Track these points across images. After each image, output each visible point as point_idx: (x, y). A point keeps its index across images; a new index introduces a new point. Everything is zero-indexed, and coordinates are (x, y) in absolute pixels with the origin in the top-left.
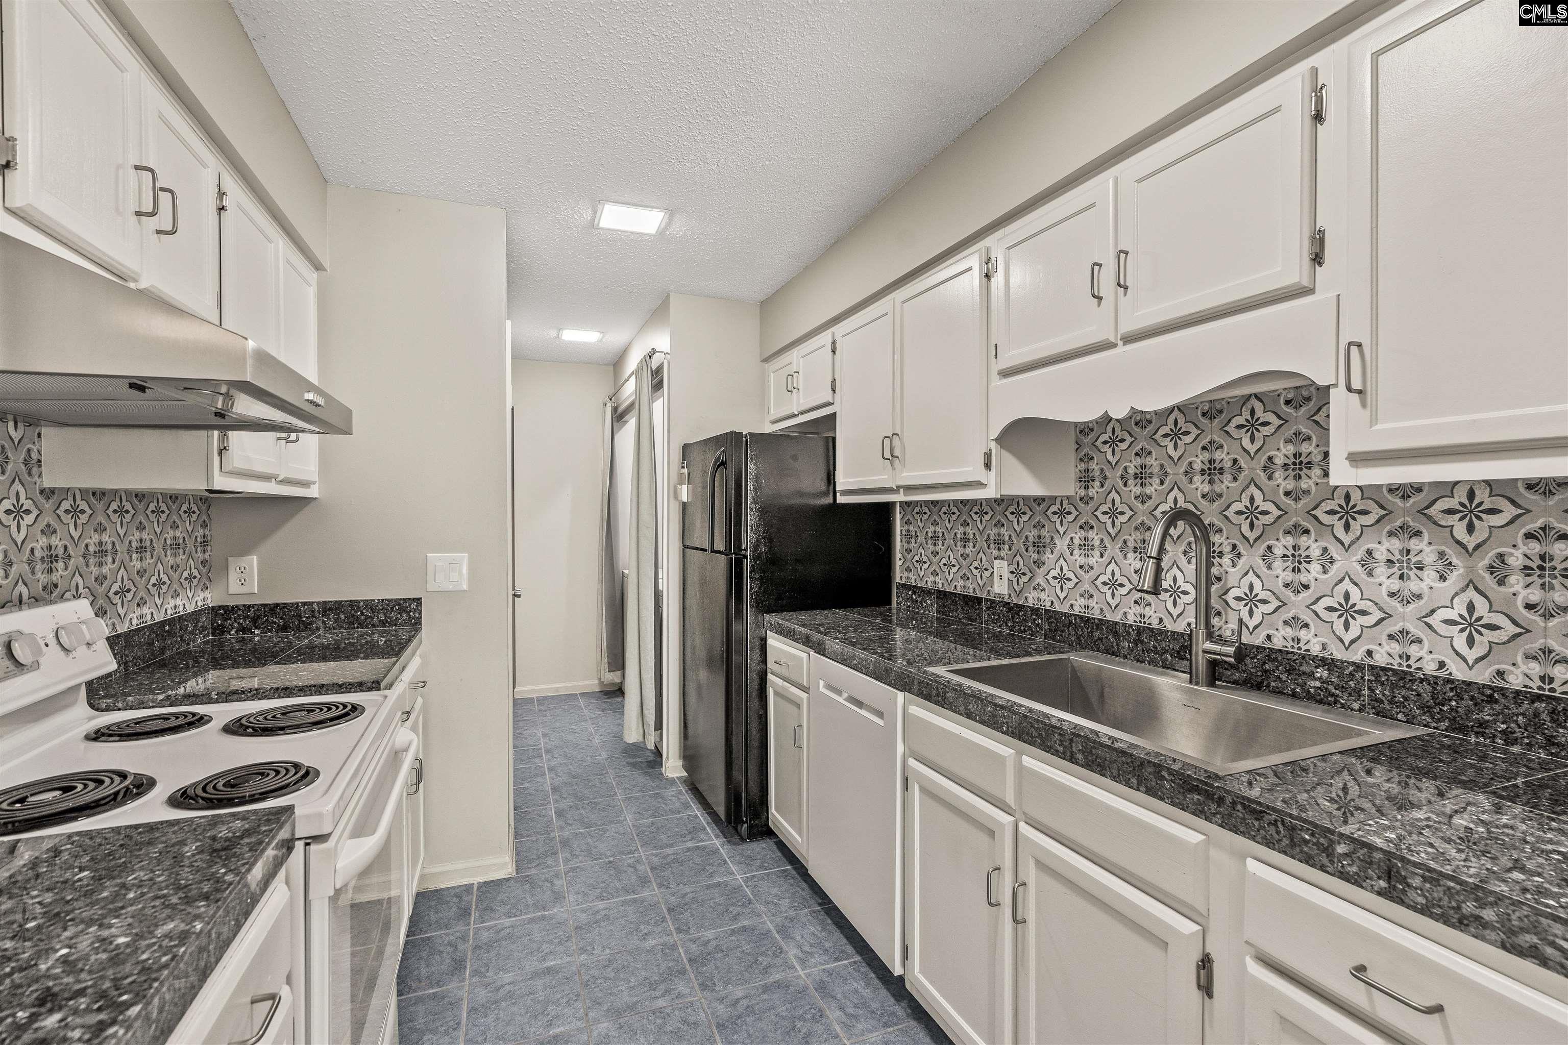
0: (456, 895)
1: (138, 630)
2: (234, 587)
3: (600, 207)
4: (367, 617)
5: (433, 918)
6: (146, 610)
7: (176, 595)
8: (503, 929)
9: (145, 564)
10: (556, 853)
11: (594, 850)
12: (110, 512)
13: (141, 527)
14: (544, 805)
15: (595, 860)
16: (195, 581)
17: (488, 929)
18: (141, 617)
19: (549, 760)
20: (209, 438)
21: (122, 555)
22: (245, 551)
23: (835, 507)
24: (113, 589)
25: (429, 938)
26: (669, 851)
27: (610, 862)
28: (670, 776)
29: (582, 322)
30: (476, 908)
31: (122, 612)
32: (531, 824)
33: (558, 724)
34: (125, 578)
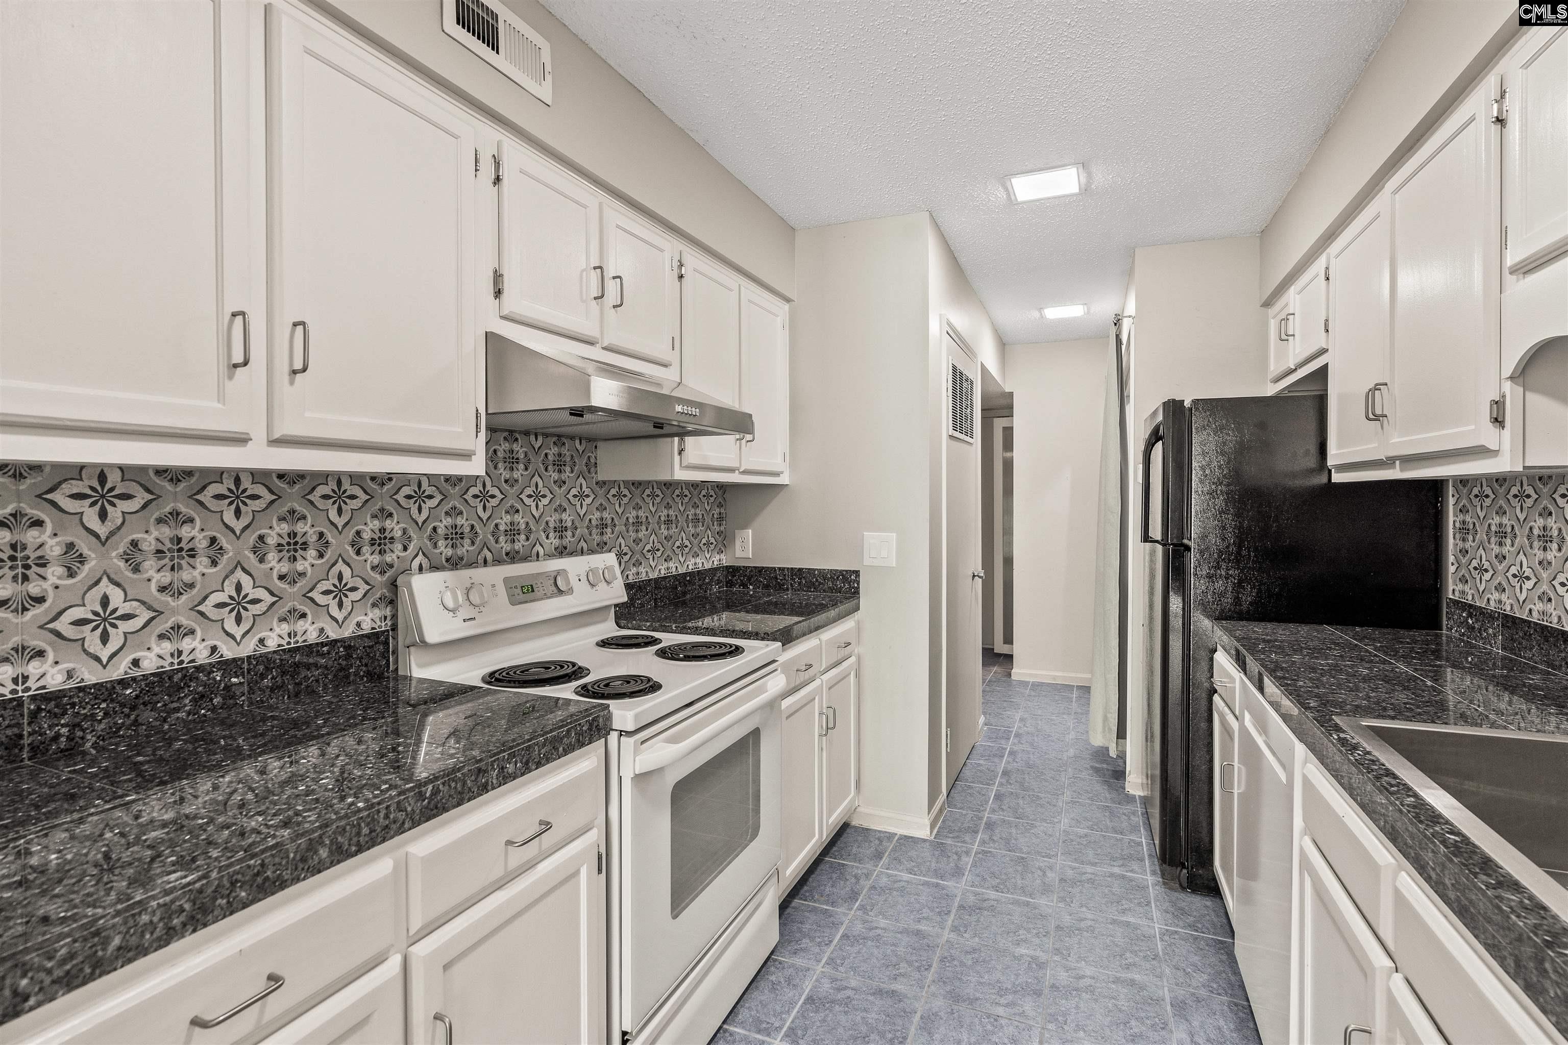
0: (879, 839)
1: (665, 578)
2: (739, 554)
3: (1008, 184)
4: (820, 583)
5: (854, 850)
6: (671, 564)
7: (696, 555)
8: (900, 881)
9: (671, 532)
10: (976, 832)
11: (1013, 841)
12: (644, 496)
14: (988, 784)
15: (1010, 851)
16: (712, 547)
17: (889, 876)
18: (668, 569)
19: (1014, 744)
20: (673, 442)
21: (653, 525)
22: (745, 527)
23: (1332, 488)
24: (647, 548)
25: (843, 865)
26: (1089, 869)
27: (1023, 858)
28: (1132, 792)
29: (1060, 299)
30: (890, 855)
31: (653, 564)
32: (969, 798)
33: (1040, 712)
34: (656, 541)
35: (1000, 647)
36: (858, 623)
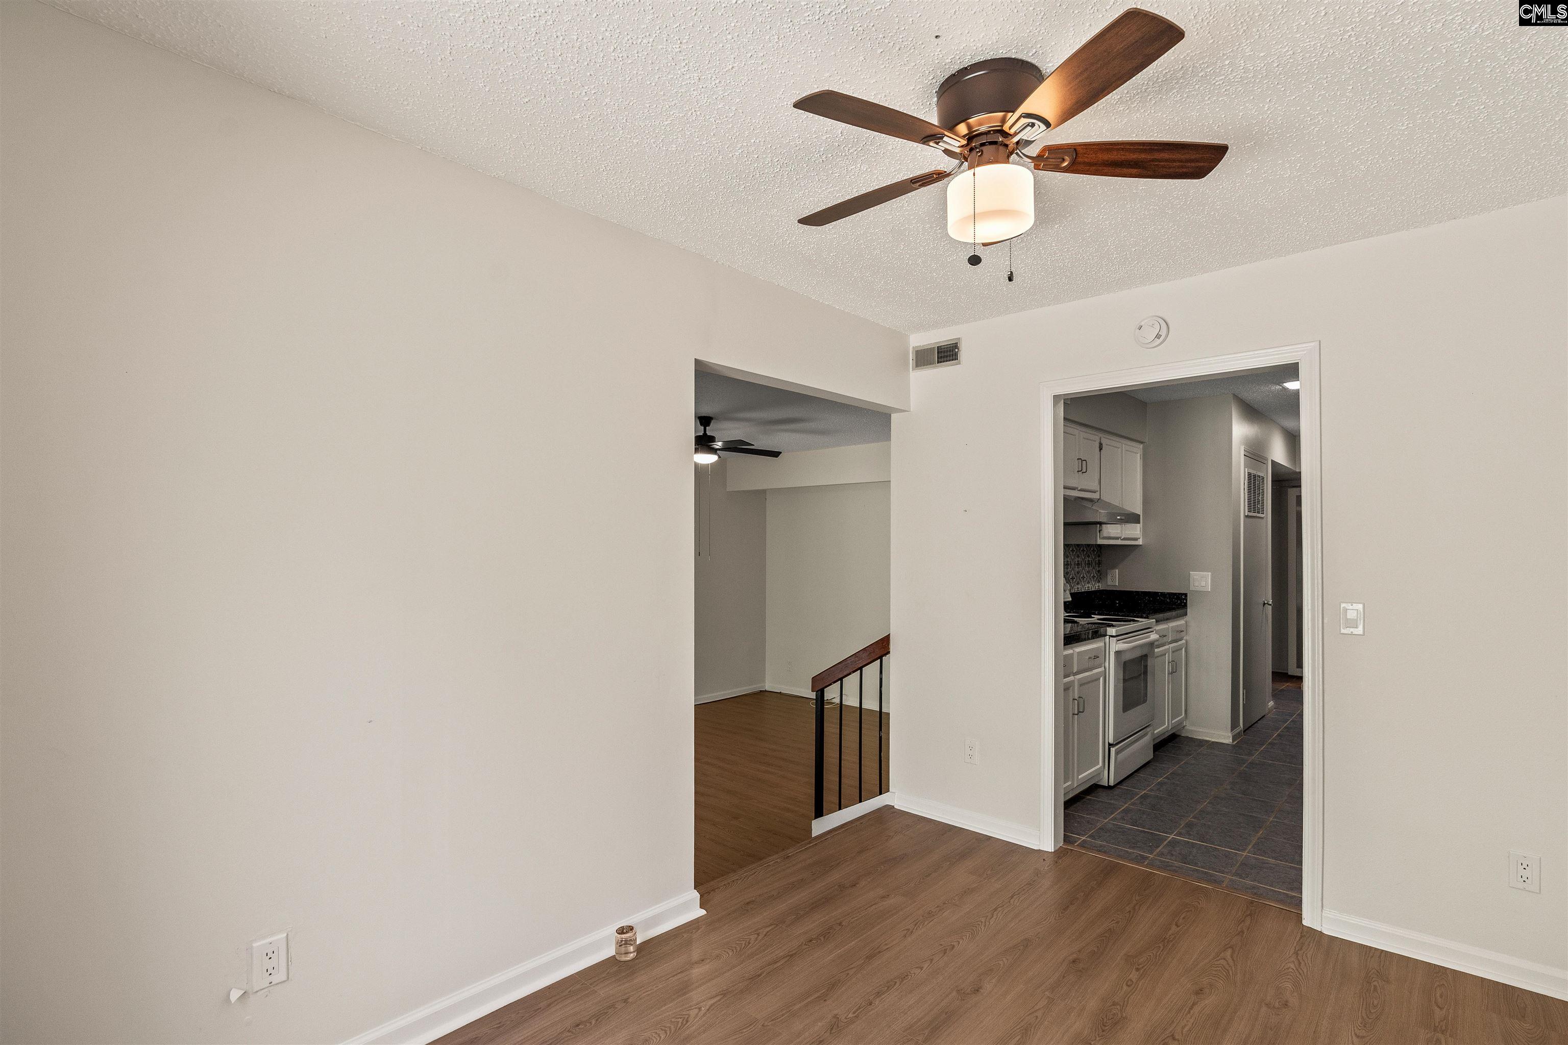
2: (1110, 583)
4: (1162, 600)
8: (1214, 753)
13: (1078, 556)
14: (1273, 730)
16: (1096, 578)
17: (1208, 751)
20: (1095, 527)
22: (1114, 567)
30: (1207, 746)
32: (1259, 735)
35: (1292, 670)
36: (1186, 622)
